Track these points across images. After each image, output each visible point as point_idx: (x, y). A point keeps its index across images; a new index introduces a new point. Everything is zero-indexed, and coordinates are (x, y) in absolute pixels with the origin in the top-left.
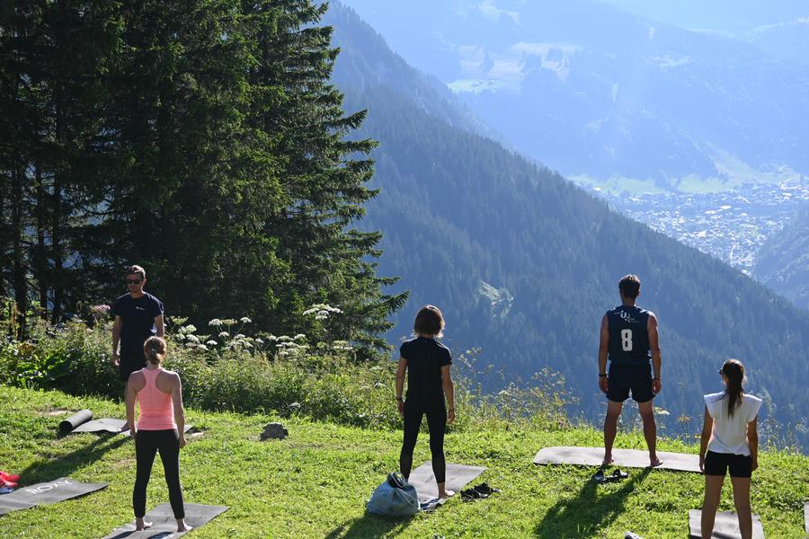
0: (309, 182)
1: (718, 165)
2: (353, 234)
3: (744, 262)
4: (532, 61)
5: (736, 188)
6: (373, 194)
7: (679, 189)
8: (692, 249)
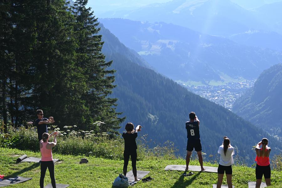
0: (95, 83)
1: (221, 77)
2: (109, 99)
3: (229, 107)
4: (164, 45)
5: (226, 84)
6: (115, 86)
7: (209, 84)
8: (213, 103)
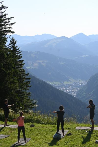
1: (70, 79)
3: (74, 95)
4: (40, 63)
6: (31, 86)
7: (64, 83)
8: (66, 93)
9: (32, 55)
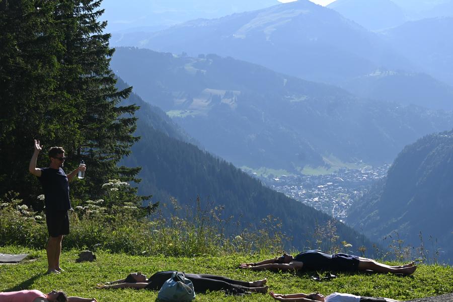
0: (98, 128)
1: (324, 159)
2: (123, 168)
3: (342, 216)
4: (216, 99)
5: (335, 172)
6: (137, 139)
7: (302, 173)
8: (311, 208)
9: (189, 67)
